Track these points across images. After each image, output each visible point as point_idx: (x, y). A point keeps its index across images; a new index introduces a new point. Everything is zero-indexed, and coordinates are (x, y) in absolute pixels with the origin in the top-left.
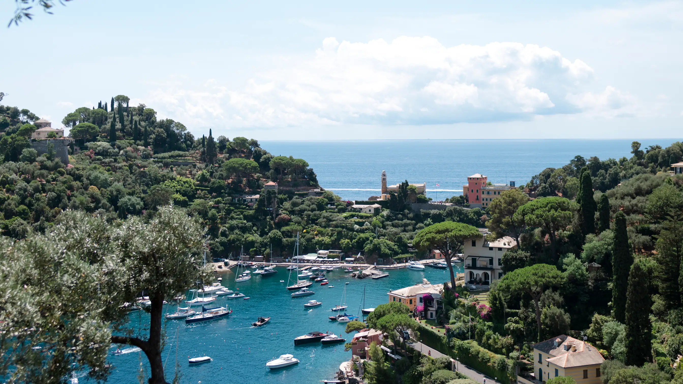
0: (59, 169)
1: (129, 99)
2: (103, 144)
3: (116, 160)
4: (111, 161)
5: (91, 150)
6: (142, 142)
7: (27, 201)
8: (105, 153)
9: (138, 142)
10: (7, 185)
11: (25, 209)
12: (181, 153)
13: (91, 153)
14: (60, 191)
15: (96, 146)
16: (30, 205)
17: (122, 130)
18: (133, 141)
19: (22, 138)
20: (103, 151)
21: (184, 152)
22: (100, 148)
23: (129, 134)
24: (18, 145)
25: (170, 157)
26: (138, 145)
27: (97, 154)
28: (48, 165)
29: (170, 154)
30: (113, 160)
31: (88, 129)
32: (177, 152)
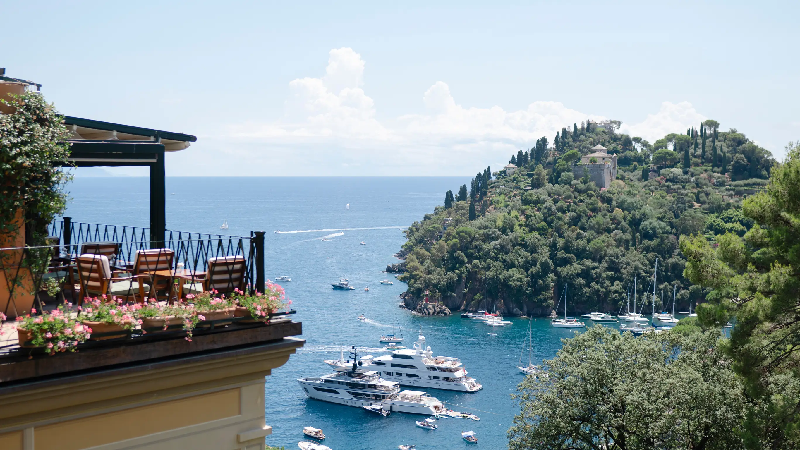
0: (588, 192)
1: (719, 124)
2: (677, 171)
3: (684, 187)
4: (679, 188)
5: (662, 177)
6: (720, 169)
7: (549, 219)
8: (674, 180)
9: (716, 169)
10: (539, 205)
11: (544, 226)
12: (759, 181)
13: (662, 179)
14: (581, 212)
15: (668, 173)
16: (550, 224)
17: (702, 156)
18: (711, 168)
19: (564, 162)
20: (674, 178)
21: (762, 180)
22: (672, 175)
23: (708, 161)
24: (561, 169)
25: (746, 185)
26: (714, 172)
27: (667, 181)
28: (580, 188)
29: (746, 182)
30: (681, 187)
31: (665, 155)
32: (755, 180)
